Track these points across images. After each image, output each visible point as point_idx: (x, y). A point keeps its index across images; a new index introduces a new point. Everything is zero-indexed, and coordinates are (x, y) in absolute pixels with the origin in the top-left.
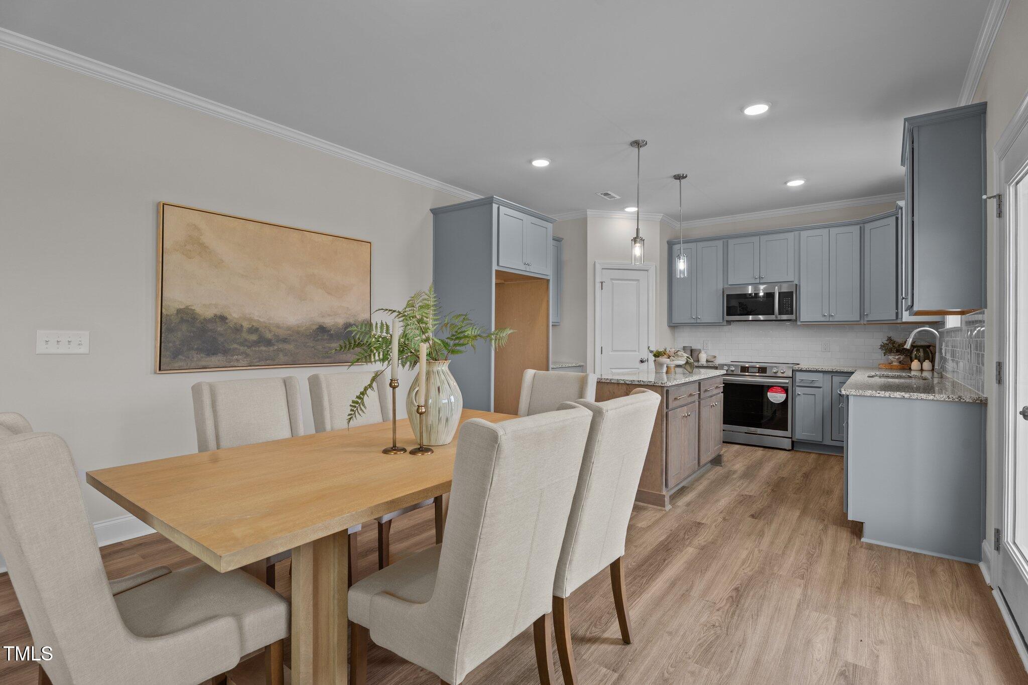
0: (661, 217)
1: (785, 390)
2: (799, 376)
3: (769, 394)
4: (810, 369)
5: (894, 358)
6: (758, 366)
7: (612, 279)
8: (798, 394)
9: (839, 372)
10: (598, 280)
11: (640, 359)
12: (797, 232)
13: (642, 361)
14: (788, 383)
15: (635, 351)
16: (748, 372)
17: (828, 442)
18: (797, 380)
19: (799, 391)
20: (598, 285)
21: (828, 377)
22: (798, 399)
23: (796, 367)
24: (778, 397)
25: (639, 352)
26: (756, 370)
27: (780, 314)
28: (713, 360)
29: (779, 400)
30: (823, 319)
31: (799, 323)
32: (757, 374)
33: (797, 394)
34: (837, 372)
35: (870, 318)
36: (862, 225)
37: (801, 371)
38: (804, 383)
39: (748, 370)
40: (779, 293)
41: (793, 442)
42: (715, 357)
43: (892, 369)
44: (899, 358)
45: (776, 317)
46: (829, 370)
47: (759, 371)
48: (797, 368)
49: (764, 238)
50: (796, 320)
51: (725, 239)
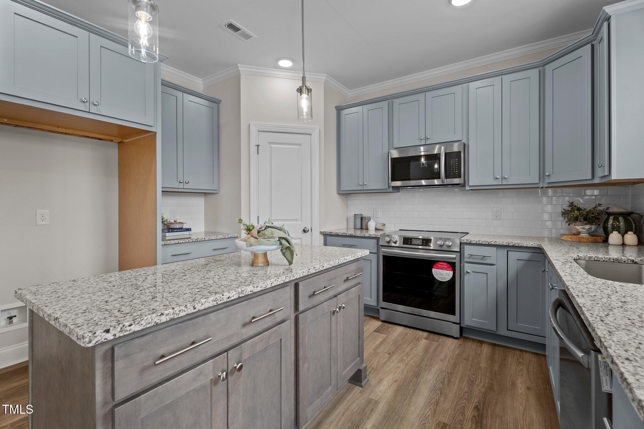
0: (325, 78)
1: (452, 265)
2: (468, 250)
3: (434, 270)
4: (481, 242)
5: (583, 228)
6: (420, 237)
7: (269, 143)
8: (468, 272)
9: (517, 246)
10: (253, 143)
11: (303, 228)
12: (465, 84)
13: (304, 231)
14: (455, 259)
15: (297, 220)
16: (411, 244)
17: (503, 332)
18: (466, 255)
19: (468, 267)
20: (253, 149)
21: (504, 252)
22: (466, 277)
23: (465, 239)
24: (445, 274)
25: (301, 221)
26: (419, 242)
27: (446, 178)
28: (381, 228)
29: (445, 278)
30: (496, 182)
31: (467, 188)
32: (420, 247)
33: (465, 272)
34: (513, 247)
35: (552, 180)
36: (541, 68)
37: (470, 244)
38: (474, 258)
39: (411, 242)
40: (445, 153)
41: (461, 329)
42: (384, 225)
43: (580, 242)
44: (590, 228)
45: (442, 182)
46: (505, 244)
47: (423, 243)
48: (466, 241)
49: (429, 94)
50: (464, 185)
51: (390, 98)
